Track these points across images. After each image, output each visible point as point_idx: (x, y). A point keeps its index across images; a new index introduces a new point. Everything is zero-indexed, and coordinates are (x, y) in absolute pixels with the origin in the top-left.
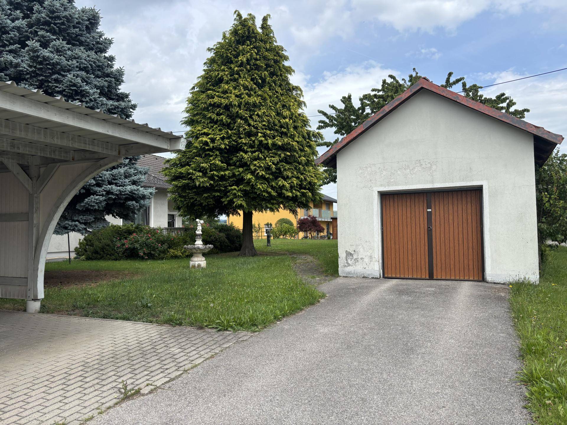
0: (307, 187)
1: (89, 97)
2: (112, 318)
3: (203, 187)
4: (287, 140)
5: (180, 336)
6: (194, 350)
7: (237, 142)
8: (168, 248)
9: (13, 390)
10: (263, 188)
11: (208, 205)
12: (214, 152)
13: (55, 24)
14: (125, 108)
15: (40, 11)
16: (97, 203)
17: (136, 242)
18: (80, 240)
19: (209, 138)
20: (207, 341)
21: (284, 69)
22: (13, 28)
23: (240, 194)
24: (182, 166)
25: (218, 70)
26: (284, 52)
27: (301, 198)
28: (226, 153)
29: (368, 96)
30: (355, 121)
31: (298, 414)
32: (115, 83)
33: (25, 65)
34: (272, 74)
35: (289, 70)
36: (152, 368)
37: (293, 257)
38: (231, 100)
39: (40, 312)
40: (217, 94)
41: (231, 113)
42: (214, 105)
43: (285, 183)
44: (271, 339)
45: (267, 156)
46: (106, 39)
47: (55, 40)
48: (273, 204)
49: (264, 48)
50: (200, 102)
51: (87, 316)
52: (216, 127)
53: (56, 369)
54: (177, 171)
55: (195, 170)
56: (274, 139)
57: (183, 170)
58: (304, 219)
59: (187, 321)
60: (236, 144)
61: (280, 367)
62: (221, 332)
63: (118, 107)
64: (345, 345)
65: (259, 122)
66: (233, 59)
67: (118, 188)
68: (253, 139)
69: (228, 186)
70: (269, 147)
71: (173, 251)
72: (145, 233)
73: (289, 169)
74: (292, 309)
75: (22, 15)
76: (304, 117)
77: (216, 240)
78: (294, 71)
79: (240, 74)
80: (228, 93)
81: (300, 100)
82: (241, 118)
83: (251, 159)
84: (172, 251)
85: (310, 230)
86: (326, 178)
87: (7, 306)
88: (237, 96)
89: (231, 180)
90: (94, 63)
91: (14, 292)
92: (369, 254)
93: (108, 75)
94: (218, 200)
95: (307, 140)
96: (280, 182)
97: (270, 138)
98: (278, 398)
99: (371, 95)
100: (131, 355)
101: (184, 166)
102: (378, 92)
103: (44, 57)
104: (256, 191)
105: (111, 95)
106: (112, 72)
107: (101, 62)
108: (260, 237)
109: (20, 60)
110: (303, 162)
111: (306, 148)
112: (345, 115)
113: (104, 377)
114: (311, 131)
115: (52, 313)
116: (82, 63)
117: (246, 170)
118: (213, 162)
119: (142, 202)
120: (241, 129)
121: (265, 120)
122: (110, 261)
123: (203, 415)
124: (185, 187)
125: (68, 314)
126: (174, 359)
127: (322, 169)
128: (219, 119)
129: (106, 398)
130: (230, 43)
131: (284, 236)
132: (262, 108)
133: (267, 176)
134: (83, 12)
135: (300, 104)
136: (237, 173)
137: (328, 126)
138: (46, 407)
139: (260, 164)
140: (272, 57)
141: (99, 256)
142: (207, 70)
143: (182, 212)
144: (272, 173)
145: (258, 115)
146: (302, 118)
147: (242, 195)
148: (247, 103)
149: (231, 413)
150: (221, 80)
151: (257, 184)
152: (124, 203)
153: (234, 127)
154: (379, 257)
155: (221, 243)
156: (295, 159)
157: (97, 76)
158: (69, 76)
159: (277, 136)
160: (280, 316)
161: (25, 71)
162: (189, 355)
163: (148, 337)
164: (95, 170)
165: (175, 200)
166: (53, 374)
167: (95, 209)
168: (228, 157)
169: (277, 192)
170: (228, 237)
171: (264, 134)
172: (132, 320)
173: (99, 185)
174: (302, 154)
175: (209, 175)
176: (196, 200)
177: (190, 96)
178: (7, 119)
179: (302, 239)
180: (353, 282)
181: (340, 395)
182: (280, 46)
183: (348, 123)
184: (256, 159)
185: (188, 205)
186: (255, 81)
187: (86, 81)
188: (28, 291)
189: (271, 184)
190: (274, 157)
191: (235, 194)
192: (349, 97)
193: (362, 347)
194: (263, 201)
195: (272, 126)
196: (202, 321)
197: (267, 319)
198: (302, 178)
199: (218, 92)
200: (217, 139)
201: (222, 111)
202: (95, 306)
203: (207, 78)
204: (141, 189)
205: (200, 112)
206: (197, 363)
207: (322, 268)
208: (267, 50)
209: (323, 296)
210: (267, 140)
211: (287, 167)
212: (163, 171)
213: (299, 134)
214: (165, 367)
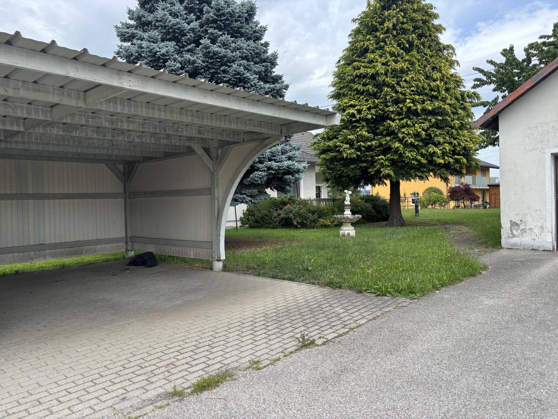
0: (461, 153)
1: (250, 82)
2: (279, 279)
3: (350, 158)
4: (438, 103)
5: (341, 297)
6: (357, 311)
7: (383, 111)
8: (318, 217)
9: (215, 331)
10: (412, 156)
11: (355, 175)
12: (360, 123)
13: (221, 21)
14: (280, 89)
15: (208, 11)
16: (260, 178)
17: (290, 212)
18: (244, 211)
19: (356, 110)
20: (367, 304)
21: (433, 28)
22: (189, 30)
23: (387, 163)
24: (330, 139)
25: (363, 40)
26: (433, 10)
27: (454, 165)
28: (372, 123)
29: (534, 45)
30: (518, 75)
31: (469, 379)
32: (271, 67)
33: (200, 61)
34: (420, 36)
35: (439, 29)
36: (321, 324)
37: (446, 228)
38: (377, 69)
39: (223, 271)
40: (363, 64)
41: (377, 81)
42: (360, 77)
43: (436, 150)
44: (431, 307)
45: (416, 123)
46: (261, 27)
47: (221, 35)
48: (423, 172)
49: (411, 9)
50: (346, 76)
51: (259, 275)
52: (363, 98)
53: (244, 317)
54: (325, 144)
55: (342, 142)
56: (424, 103)
57: (331, 143)
58: (456, 187)
59: (346, 284)
60: (382, 113)
61: (444, 333)
62: (380, 298)
63: (274, 89)
64: (515, 318)
65: (407, 88)
66: (378, 26)
67: (277, 164)
68: (401, 105)
69: (374, 156)
70: (418, 112)
71: (323, 220)
72: (297, 204)
73: (440, 134)
74: (451, 279)
75: (195, 17)
76: (456, 78)
77: (363, 210)
78: (445, 29)
79: (386, 41)
80: (374, 62)
81: (452, 60)
82: (388, 86)
83: (398, 126)
84: (321, 220)
85: (463, 198)
86: (484, 141)
87: (197, 265)
88: (383, 64)
89: (378, 149)
90: (253, 51)
91: (202, 254)
92: (540, 225)
93: (264, 61)
94: (365, 171)
95: (461, 102)
96: (431, 149)
97: (419, 103)
98: (445, 362)
99: (539, 43)
100: (301, 311)
101: (332, 139)
102: (548, 39)
103: (214, 52)
104: (404, 159)
105: (267, 79)
106: (268, 57)
107: (259, 50)
108: (406, 207)
109: (195, 57)
110: (457, 126)
111: (460, 110)
112: (506, 69)
113: (282, 327)
114: (465, 92)
115: (232, 272)
116: (244, 52)
117: (393, 138)
118: (360, 133)
119: (297, 175)
120: (388, 97)
121: (413, 85)
122: (268, 229)
123: (373, 368)
124: (332, 160)
125: (244, 273)
126: (339, 318)
127: (478, 132)
128: (365, 89)
129: (287, 345)
130: (375, 11)
131: (432, 205)
132: (410, 73)
133: (416, 143)
134: (243, 5)
135: (452, 64)
136: (384, 143)
137: (486, 84)
138: (242, 347)
139: (408, 132)
140: (420, 18)
141: (260, 225)
142: (352, 41)
143: (330, 184)
144: (422, 140)
145: (406, 81)
146: (454, 79)
147: (389, 164)
148: (394, 70)
149: (400, 370)
150: (366, 50)
151: (406, 152)
152: (282, 177)
153: (380, 96)
154: (552, 227)
155: (367, 213)
156: (447, 123)
157: (256, 63)
158: (234, 66)
159: (427, 100)
160: (439, 286)
161: (200, 66)
162: (352, 315)
163: (313, 297)
164: (262, 149)
165: (324, 173)
166: (242, 321)
167: (258, 183)
168: (374, 127)
169: (427, 159)
170: (374, 207)
171: (412, 99)
172: (296, 281)
173: (261, 162)
174: (455, 118)
175: (356, 146)
176: (343, 172)
177: (336, 69)
178: (197, 111)
179: (453, 208)
180: (519, 255)
181: (513, 366)
182: (429, 4)
183: (510, 78)
184: (404, 127)
185: (335, 177)
186: (402, 46)
187: (247, 69)
188: (213, 253)
189: (420, 152)
190: (423, 123)
191: (382, 164)
192: (512, 49)
193: (536, 321)
194: (411, 169)
195: (421, 91)
196: (361, 286)
197: (425, 287)
198: (455, 144)
199: (364, 62)
200: (364, 109)
201: (368, 81)
202: (264, 268)
203: (352, 50)
204: (296, 164)
205: (347, 84)
206: (361, 323)
207: (480, 239)
208: (414, 11)
209: (485, 268)
210: (415, 105)
211: (438, 132)
212: (312, 146)
213: (452, 96)
214: (333, 324)
